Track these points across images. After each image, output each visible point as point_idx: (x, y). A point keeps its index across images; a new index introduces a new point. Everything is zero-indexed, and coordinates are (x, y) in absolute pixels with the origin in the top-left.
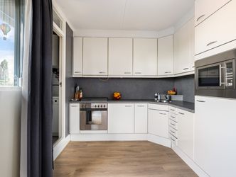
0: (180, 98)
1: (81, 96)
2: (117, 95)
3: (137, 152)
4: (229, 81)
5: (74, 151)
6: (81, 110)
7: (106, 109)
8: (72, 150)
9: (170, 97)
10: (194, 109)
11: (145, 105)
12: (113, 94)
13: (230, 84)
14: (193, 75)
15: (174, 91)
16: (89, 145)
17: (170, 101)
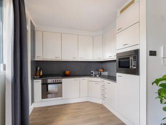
0: (106, 73)
1: (41, 74)
2: (67, 72)
3: (83, 109)
4: (134, 66)
5: (39, 115)
6: (42, 84)
7: (61, 83)
8: (38, 114)
9: (100, 73)
10: (116, 80)
11: (86, 79)
12: (65, 72)
13: (135, 67)
14: (115, 61)
15: (103, 69)
16: (49, 108)
17: (100, 76)
